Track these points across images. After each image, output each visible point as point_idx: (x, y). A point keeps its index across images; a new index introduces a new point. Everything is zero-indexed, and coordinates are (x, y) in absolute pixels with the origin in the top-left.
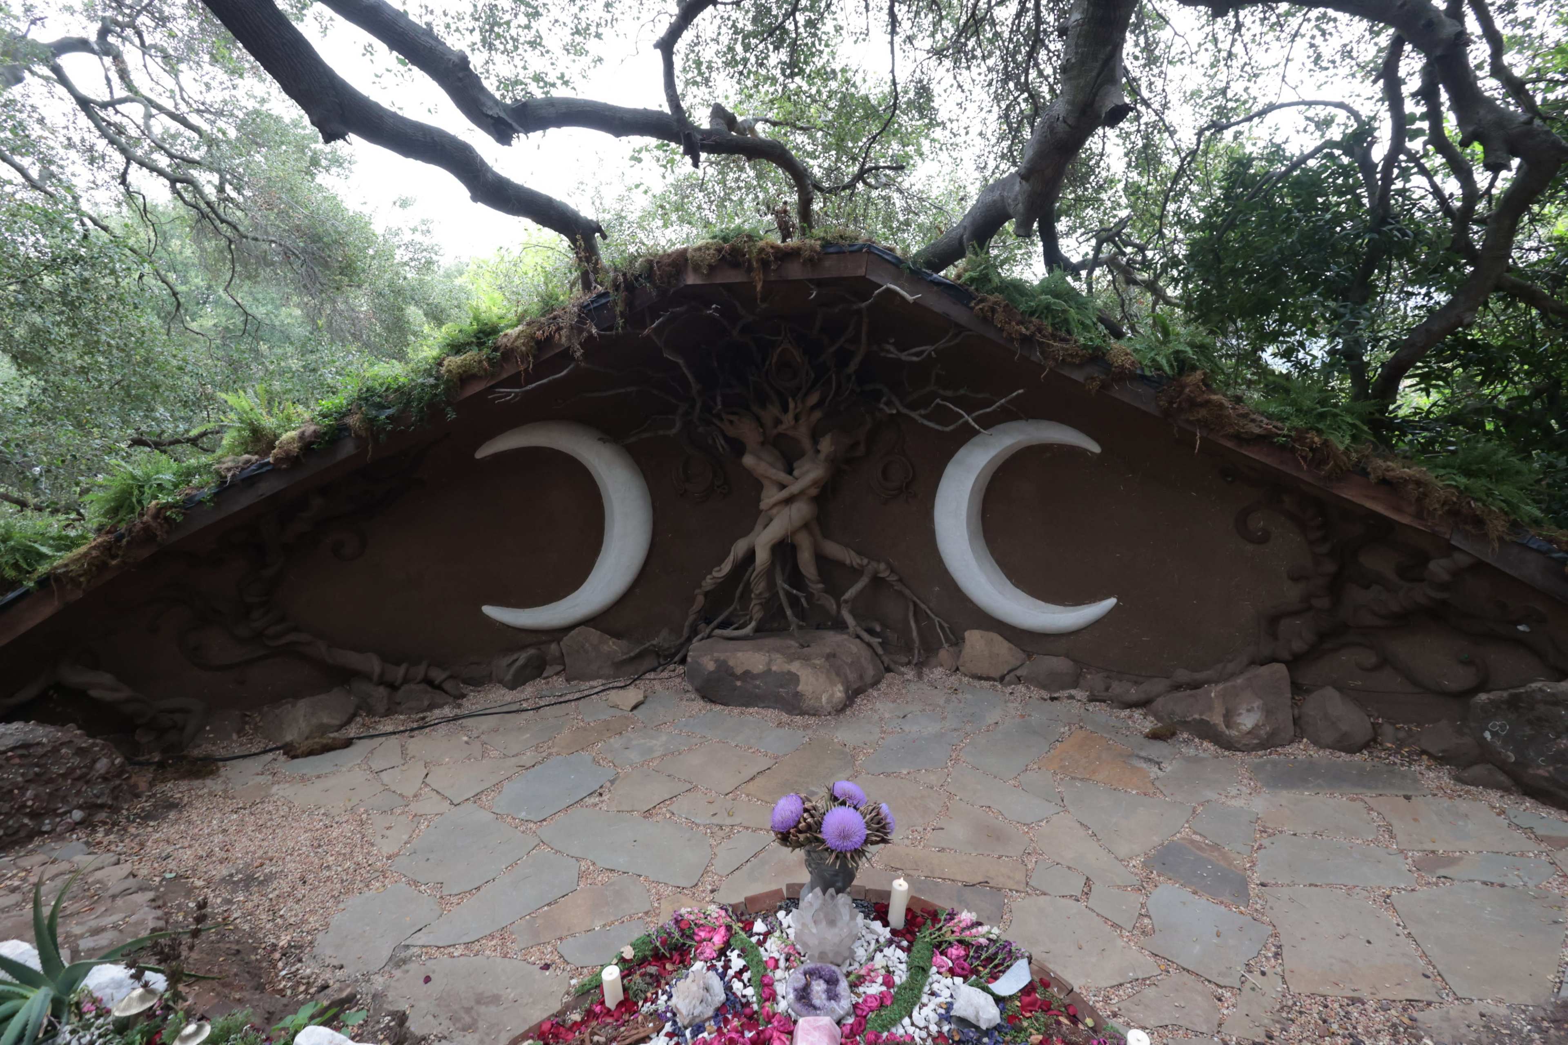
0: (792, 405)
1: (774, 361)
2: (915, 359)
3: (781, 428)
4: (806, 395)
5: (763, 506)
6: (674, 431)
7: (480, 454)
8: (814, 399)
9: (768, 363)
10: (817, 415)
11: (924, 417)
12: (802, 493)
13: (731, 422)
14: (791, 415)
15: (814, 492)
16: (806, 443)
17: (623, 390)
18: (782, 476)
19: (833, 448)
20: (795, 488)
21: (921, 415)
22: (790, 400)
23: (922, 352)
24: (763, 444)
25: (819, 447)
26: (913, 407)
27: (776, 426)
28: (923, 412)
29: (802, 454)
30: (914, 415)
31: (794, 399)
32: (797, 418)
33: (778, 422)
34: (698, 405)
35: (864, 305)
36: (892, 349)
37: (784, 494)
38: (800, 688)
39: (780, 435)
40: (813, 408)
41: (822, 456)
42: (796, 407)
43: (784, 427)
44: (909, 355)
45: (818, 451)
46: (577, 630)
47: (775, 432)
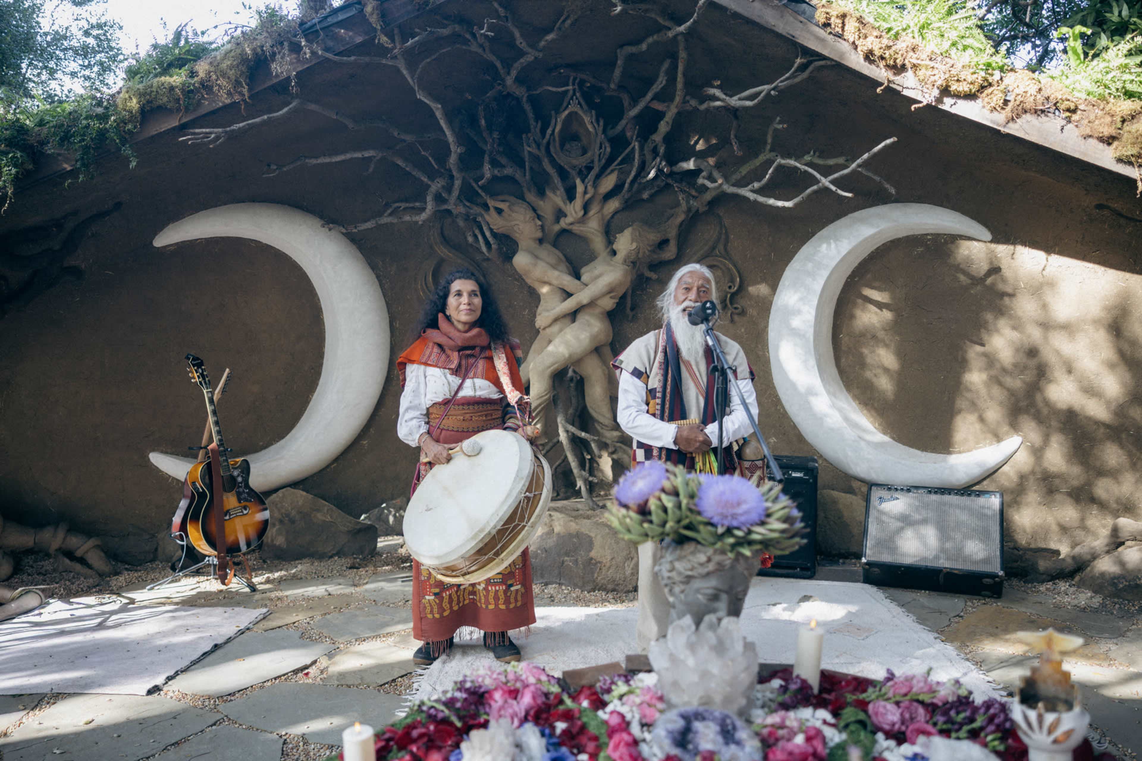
0: (580, 188)
1: (557, 130)
2: (749, 103)
3: (564, 223)
4: (598, 176)
5: (541, 321)
6: (424, 216)
7: (162, 241)
8: (609, 182)
9: (549, 131)
10: (614, 205)
11: (758, 191)
12: (592, 304)
13: (499, 211)
14: (578, 202)
15: (608, 304)
16: (598, 243)
17: (358, 155)
18: (567, 281)
19: (634, 245)
20: (583, 297)
21: (753, 191)
22: (578, 181)
23: (758, 94)
24: (540, 241)
25: (615, 247)
26: (742, 183)
27: (557, 221)
28: (756, 185)
29: (592, 258)
30: (745, 192)
31: (583, 181)
32: (586, 207)
33: (560, 214)
34: (457, 183)
35: (682, 28)
36: (717, 93)
37: (570, 304)
38: (593, 554)
39: (564, 231)
40: (608, 196)
41: (620, 256)
42: (585, 192)
43: (569, 219)
44: (740, 99)
45: (614, 253)
46: (280, 493)
47: (557, 228)
